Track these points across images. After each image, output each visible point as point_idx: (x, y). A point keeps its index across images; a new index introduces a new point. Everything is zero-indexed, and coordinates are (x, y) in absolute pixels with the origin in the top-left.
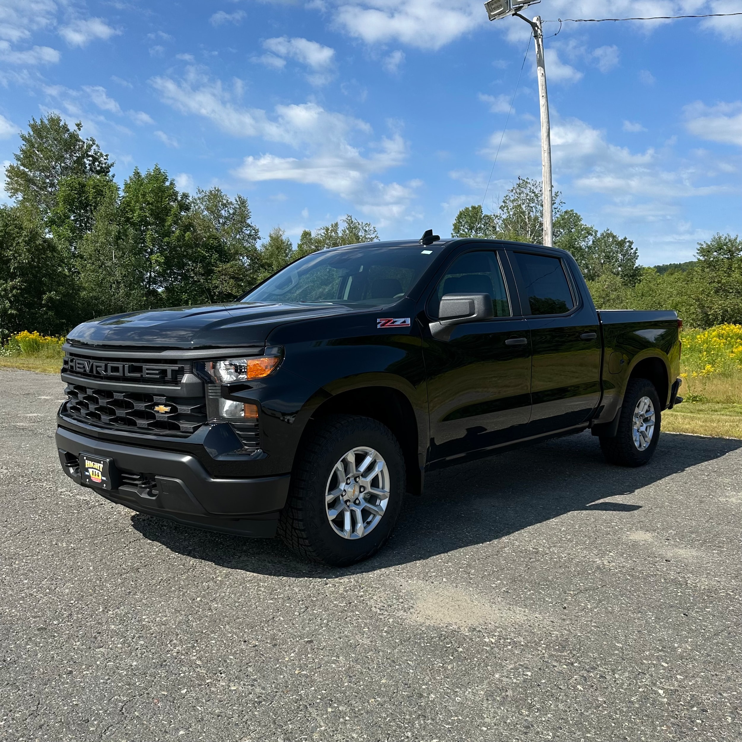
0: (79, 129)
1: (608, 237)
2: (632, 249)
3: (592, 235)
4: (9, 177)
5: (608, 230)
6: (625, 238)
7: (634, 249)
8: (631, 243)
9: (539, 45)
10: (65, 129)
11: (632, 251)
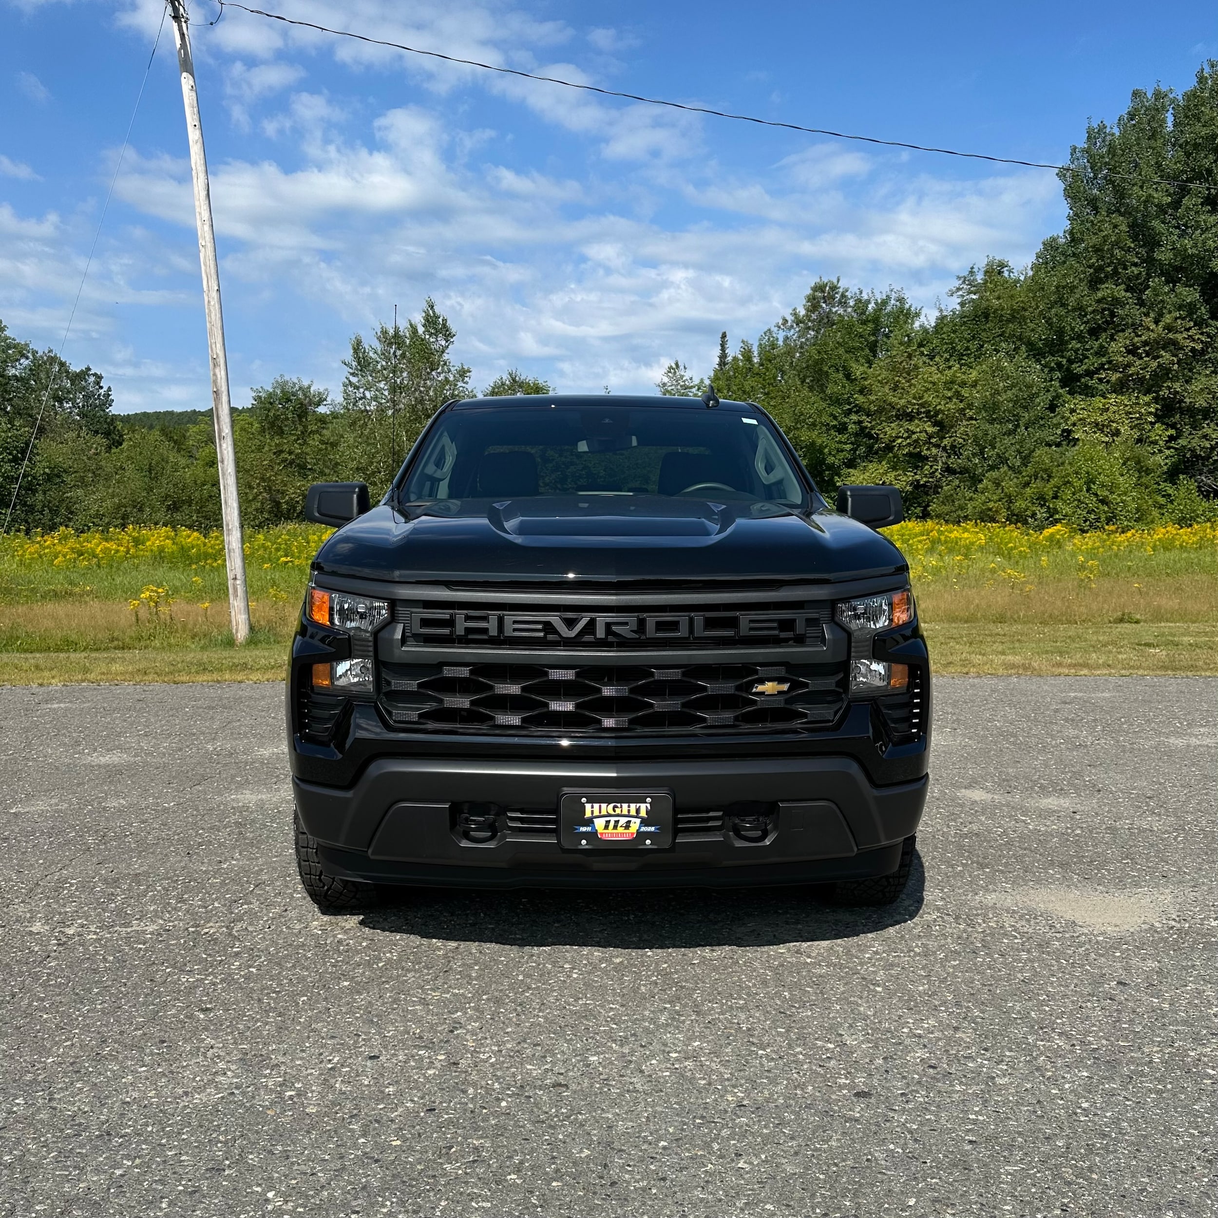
1: (51, 364)
2: (101, 388)
3: (27, 358)
5: (50, 351)
6: (89, 369)
7: (105, 389)
8: (99, 377)
9: (183, 34)
11: (102, 391)
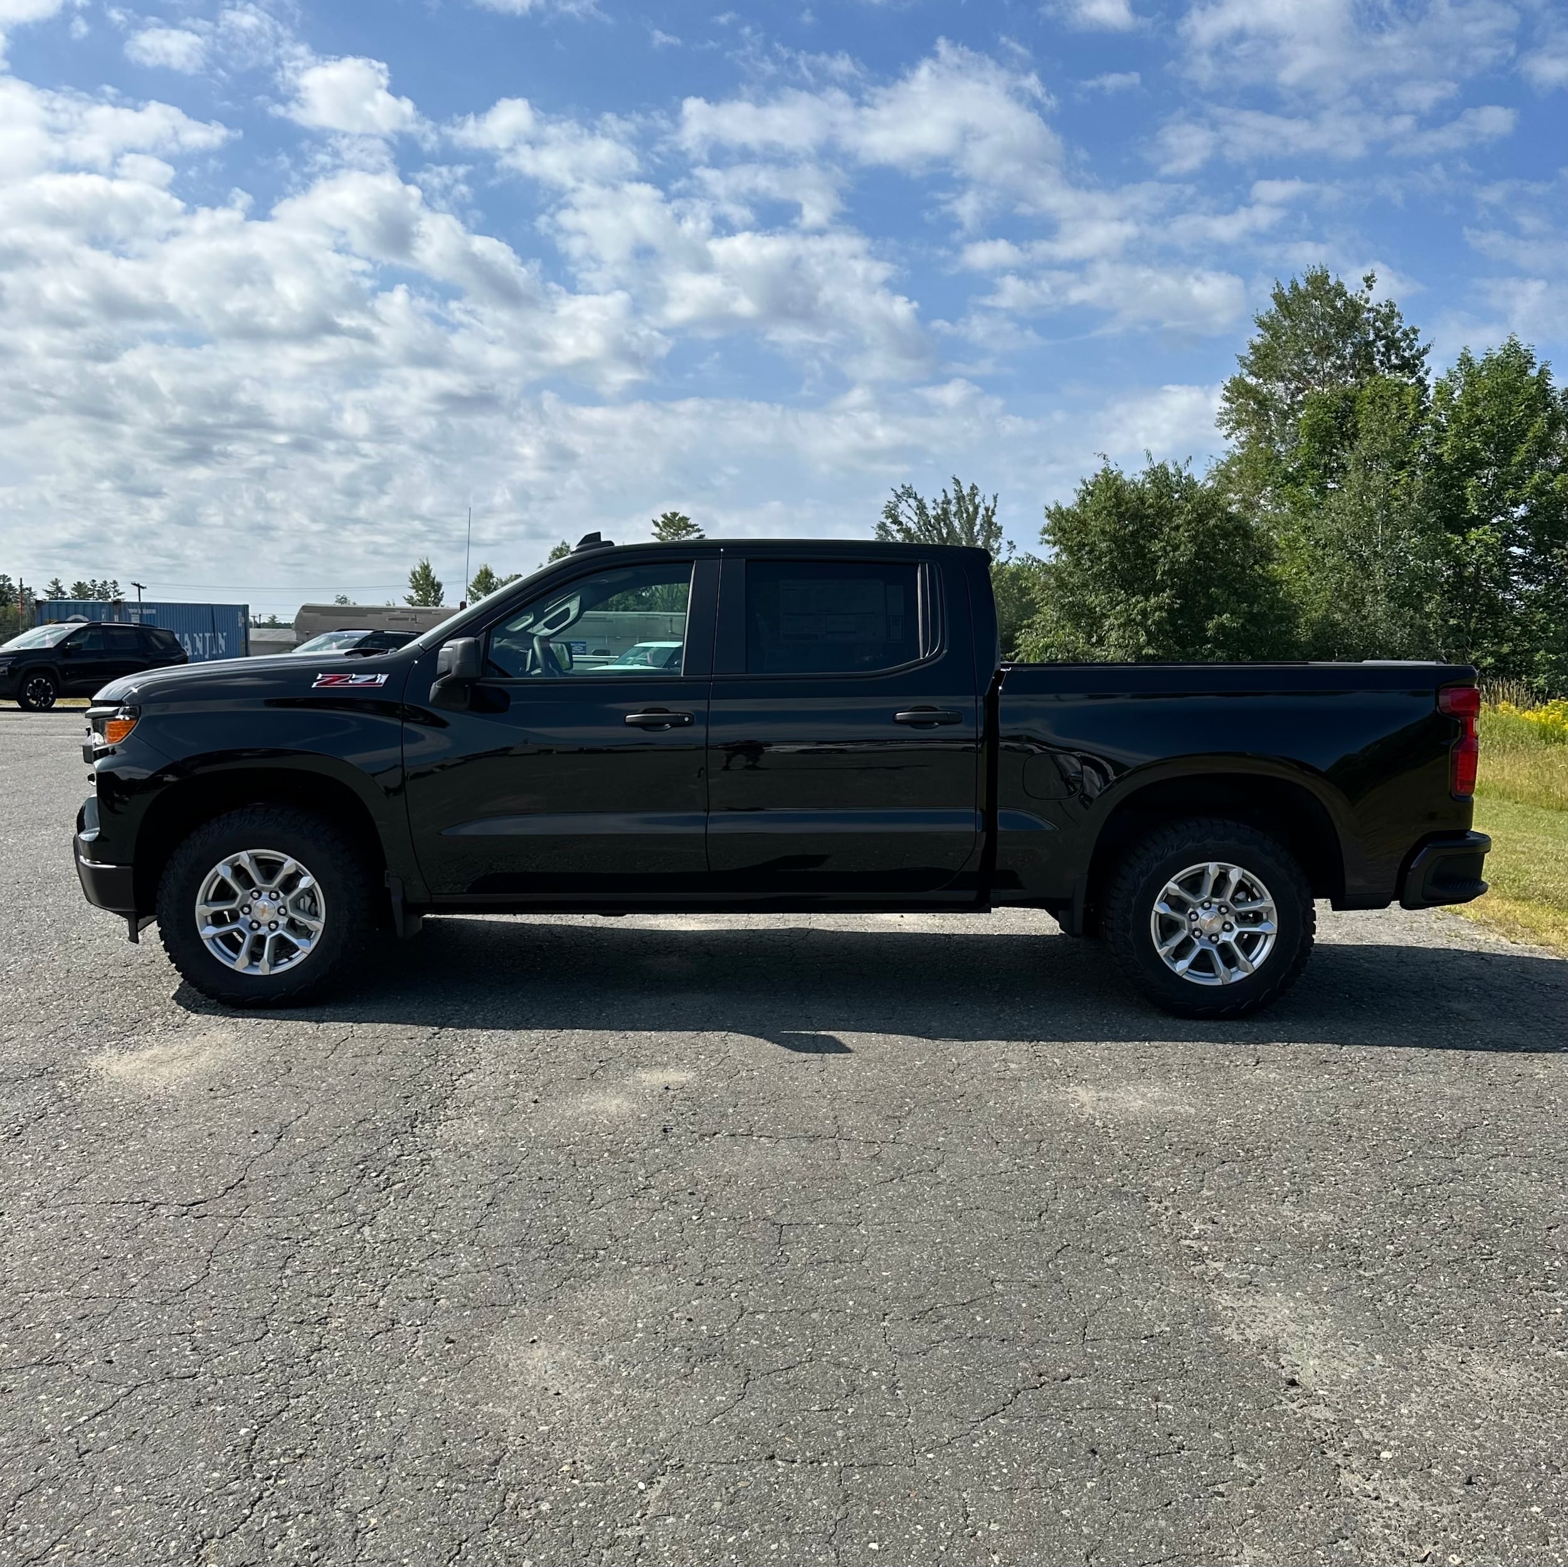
0: (1370, 287)
4: (1227, 399)
10: (1340, 292)
